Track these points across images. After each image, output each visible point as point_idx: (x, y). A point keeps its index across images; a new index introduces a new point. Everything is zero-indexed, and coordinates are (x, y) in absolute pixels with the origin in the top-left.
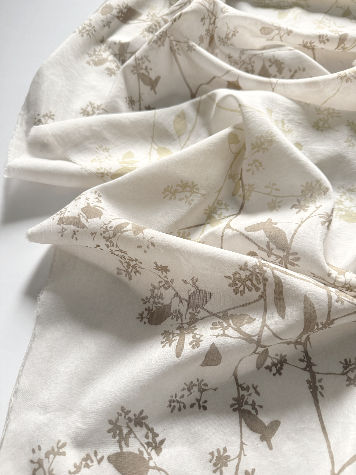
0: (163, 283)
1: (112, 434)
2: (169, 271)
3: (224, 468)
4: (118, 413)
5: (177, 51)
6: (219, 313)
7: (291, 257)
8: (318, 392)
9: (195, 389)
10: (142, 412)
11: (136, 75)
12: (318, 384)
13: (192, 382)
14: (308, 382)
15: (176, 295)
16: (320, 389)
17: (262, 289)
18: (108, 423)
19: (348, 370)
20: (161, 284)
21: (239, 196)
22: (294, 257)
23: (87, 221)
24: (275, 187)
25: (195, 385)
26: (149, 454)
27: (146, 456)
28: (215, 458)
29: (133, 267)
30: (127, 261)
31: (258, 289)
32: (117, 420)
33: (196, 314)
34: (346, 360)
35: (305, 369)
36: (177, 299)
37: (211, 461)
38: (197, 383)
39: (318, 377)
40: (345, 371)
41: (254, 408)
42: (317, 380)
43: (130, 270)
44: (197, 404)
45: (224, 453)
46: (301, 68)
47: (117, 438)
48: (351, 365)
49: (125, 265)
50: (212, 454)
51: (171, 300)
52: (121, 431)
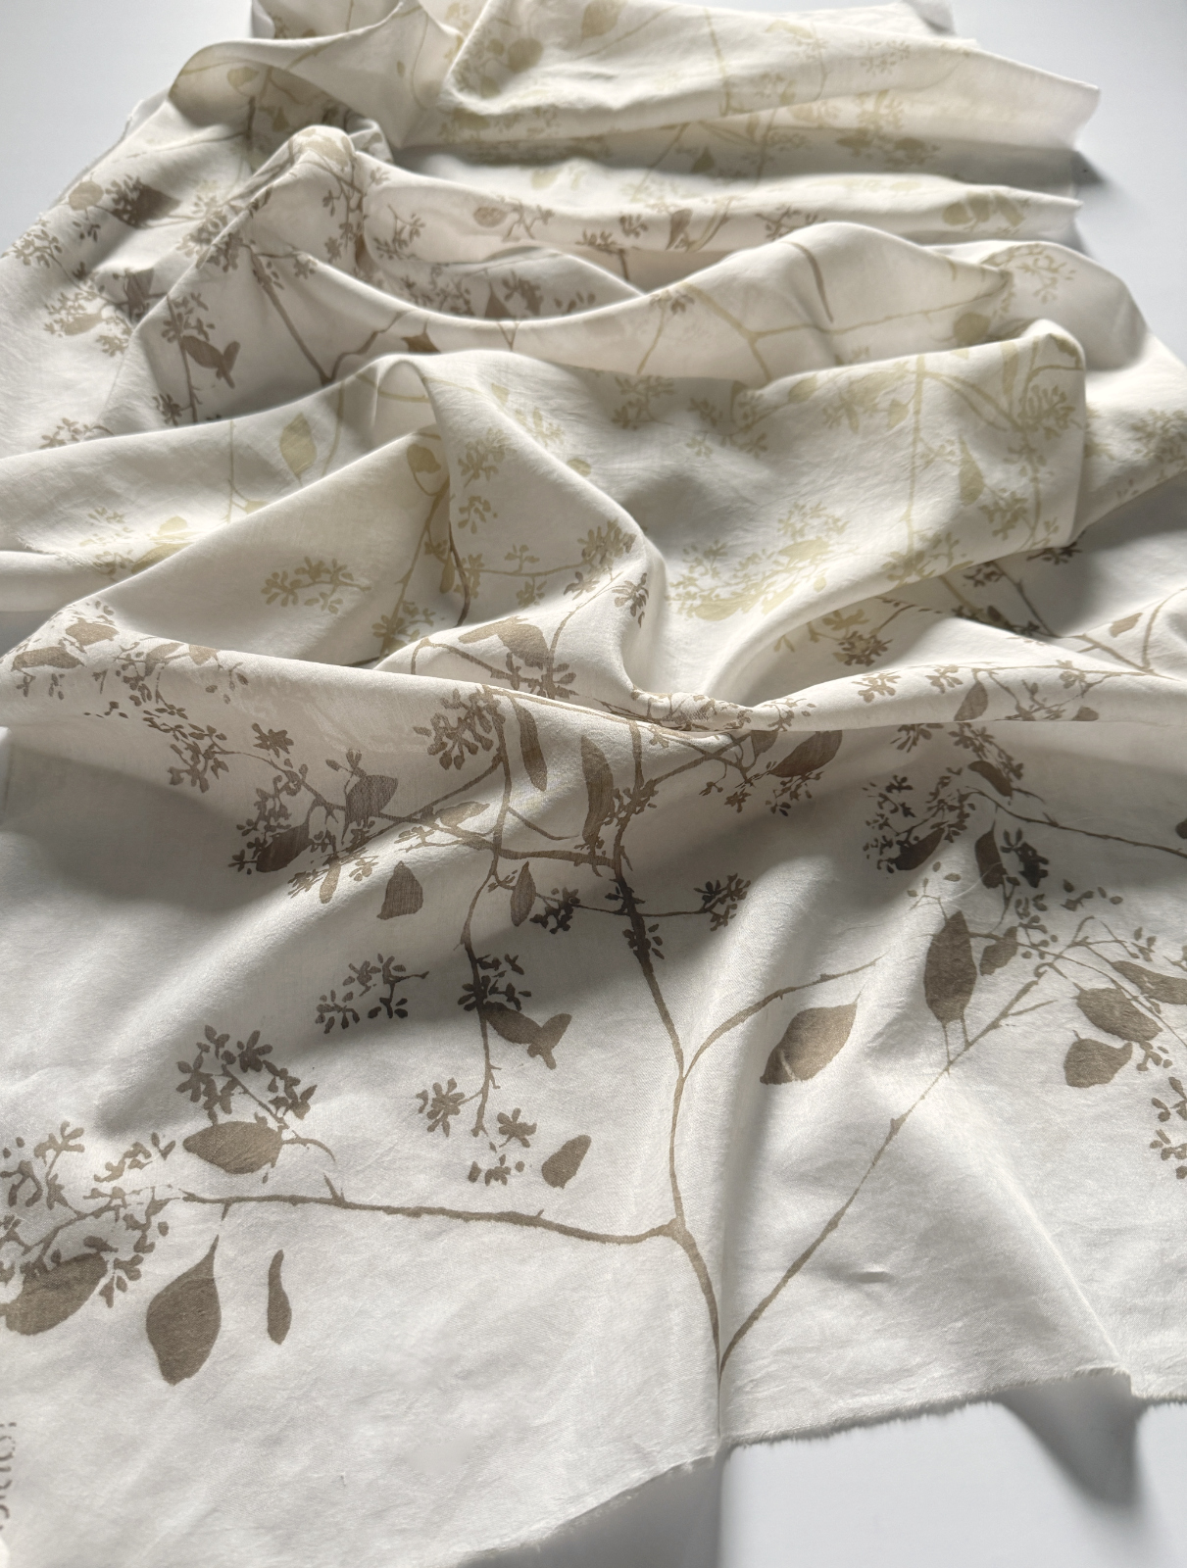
0: (285, 779)
1: (189, 1092)
2: (291, 743)
3: (451, 1119)
4: (199, 1045)
5: (273, 279)
6: (415, 814)
7: (556, 677)
8: (650, 951)
9: (377, 978)
10: (255, 1036)
11: (175, 345)
12: (649, 936)
13: (367, 964)
14: (627, 933)
15: (319, 801)
16: (654, 945)
17: (496, 743)
18: (177, 1070)
19: (713, 902)
20: (280, 785)
21: (455, 590)
22: (563, 674)
23: (82, 651)
24: (525, 554)
25: (376, 970)
26: (280, 1120)
27: (272, 1124)
28: (430, 1102)
29: (208, 755)
30: (191, 740)
31: (488, 746)
32: (199, 1062)
33: (365, 830)
34: (709, 885)
35: (620, 913)
36: (321, 811)
37: (421, 1111)
38: (380, 966)
39: (648, 923)
40: (708, 905)
41: (511, 998)
42: (646, 929)
43: (200, 767)
44: (384, 1010)
45: (449, 1091)
46: (585, 296)
47: (203, 1099)
48: (720, 892)
49: (187, 755)
50: (423, 1096)
51: (308, 816)
52: (210, 1084)
